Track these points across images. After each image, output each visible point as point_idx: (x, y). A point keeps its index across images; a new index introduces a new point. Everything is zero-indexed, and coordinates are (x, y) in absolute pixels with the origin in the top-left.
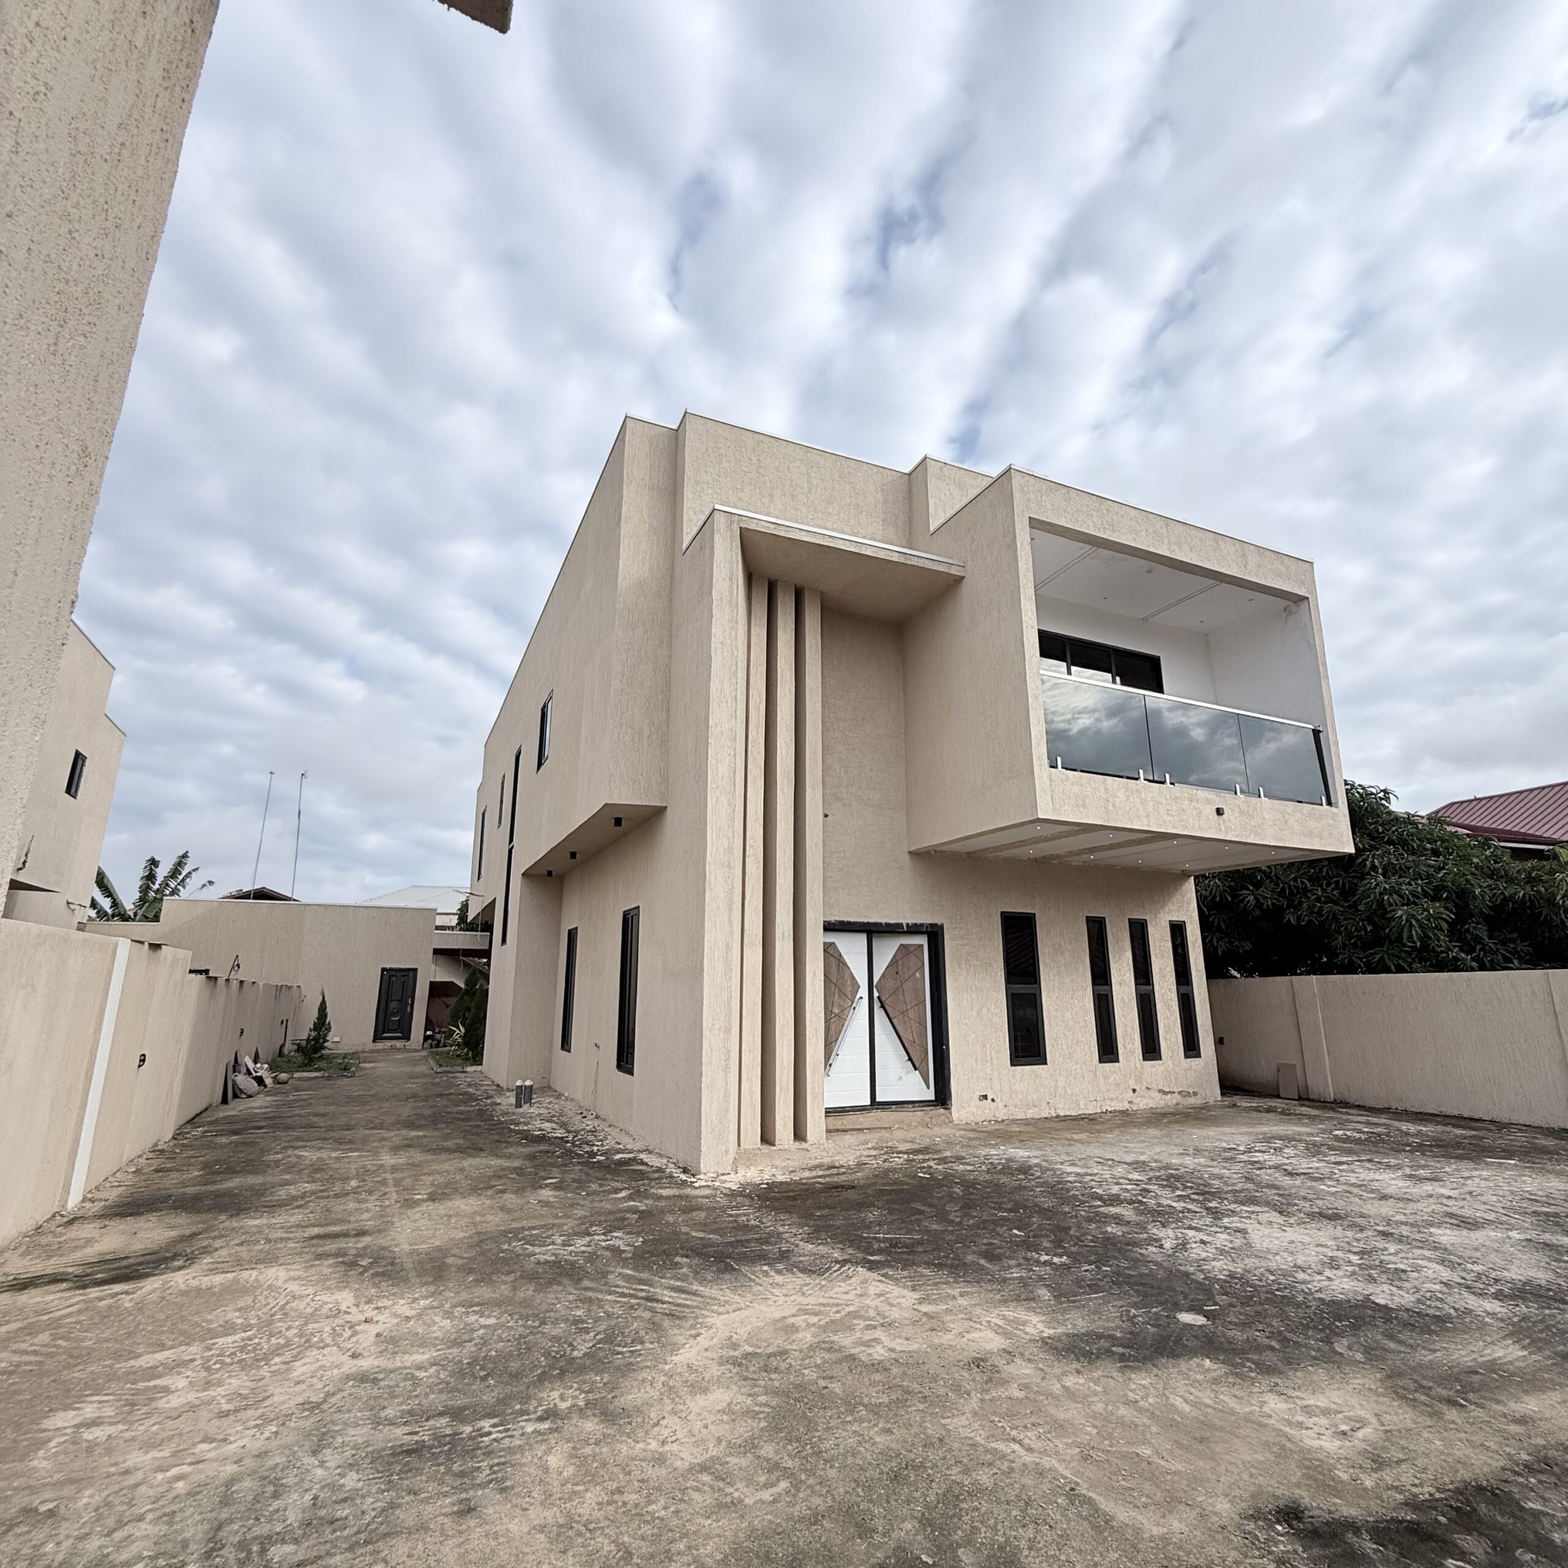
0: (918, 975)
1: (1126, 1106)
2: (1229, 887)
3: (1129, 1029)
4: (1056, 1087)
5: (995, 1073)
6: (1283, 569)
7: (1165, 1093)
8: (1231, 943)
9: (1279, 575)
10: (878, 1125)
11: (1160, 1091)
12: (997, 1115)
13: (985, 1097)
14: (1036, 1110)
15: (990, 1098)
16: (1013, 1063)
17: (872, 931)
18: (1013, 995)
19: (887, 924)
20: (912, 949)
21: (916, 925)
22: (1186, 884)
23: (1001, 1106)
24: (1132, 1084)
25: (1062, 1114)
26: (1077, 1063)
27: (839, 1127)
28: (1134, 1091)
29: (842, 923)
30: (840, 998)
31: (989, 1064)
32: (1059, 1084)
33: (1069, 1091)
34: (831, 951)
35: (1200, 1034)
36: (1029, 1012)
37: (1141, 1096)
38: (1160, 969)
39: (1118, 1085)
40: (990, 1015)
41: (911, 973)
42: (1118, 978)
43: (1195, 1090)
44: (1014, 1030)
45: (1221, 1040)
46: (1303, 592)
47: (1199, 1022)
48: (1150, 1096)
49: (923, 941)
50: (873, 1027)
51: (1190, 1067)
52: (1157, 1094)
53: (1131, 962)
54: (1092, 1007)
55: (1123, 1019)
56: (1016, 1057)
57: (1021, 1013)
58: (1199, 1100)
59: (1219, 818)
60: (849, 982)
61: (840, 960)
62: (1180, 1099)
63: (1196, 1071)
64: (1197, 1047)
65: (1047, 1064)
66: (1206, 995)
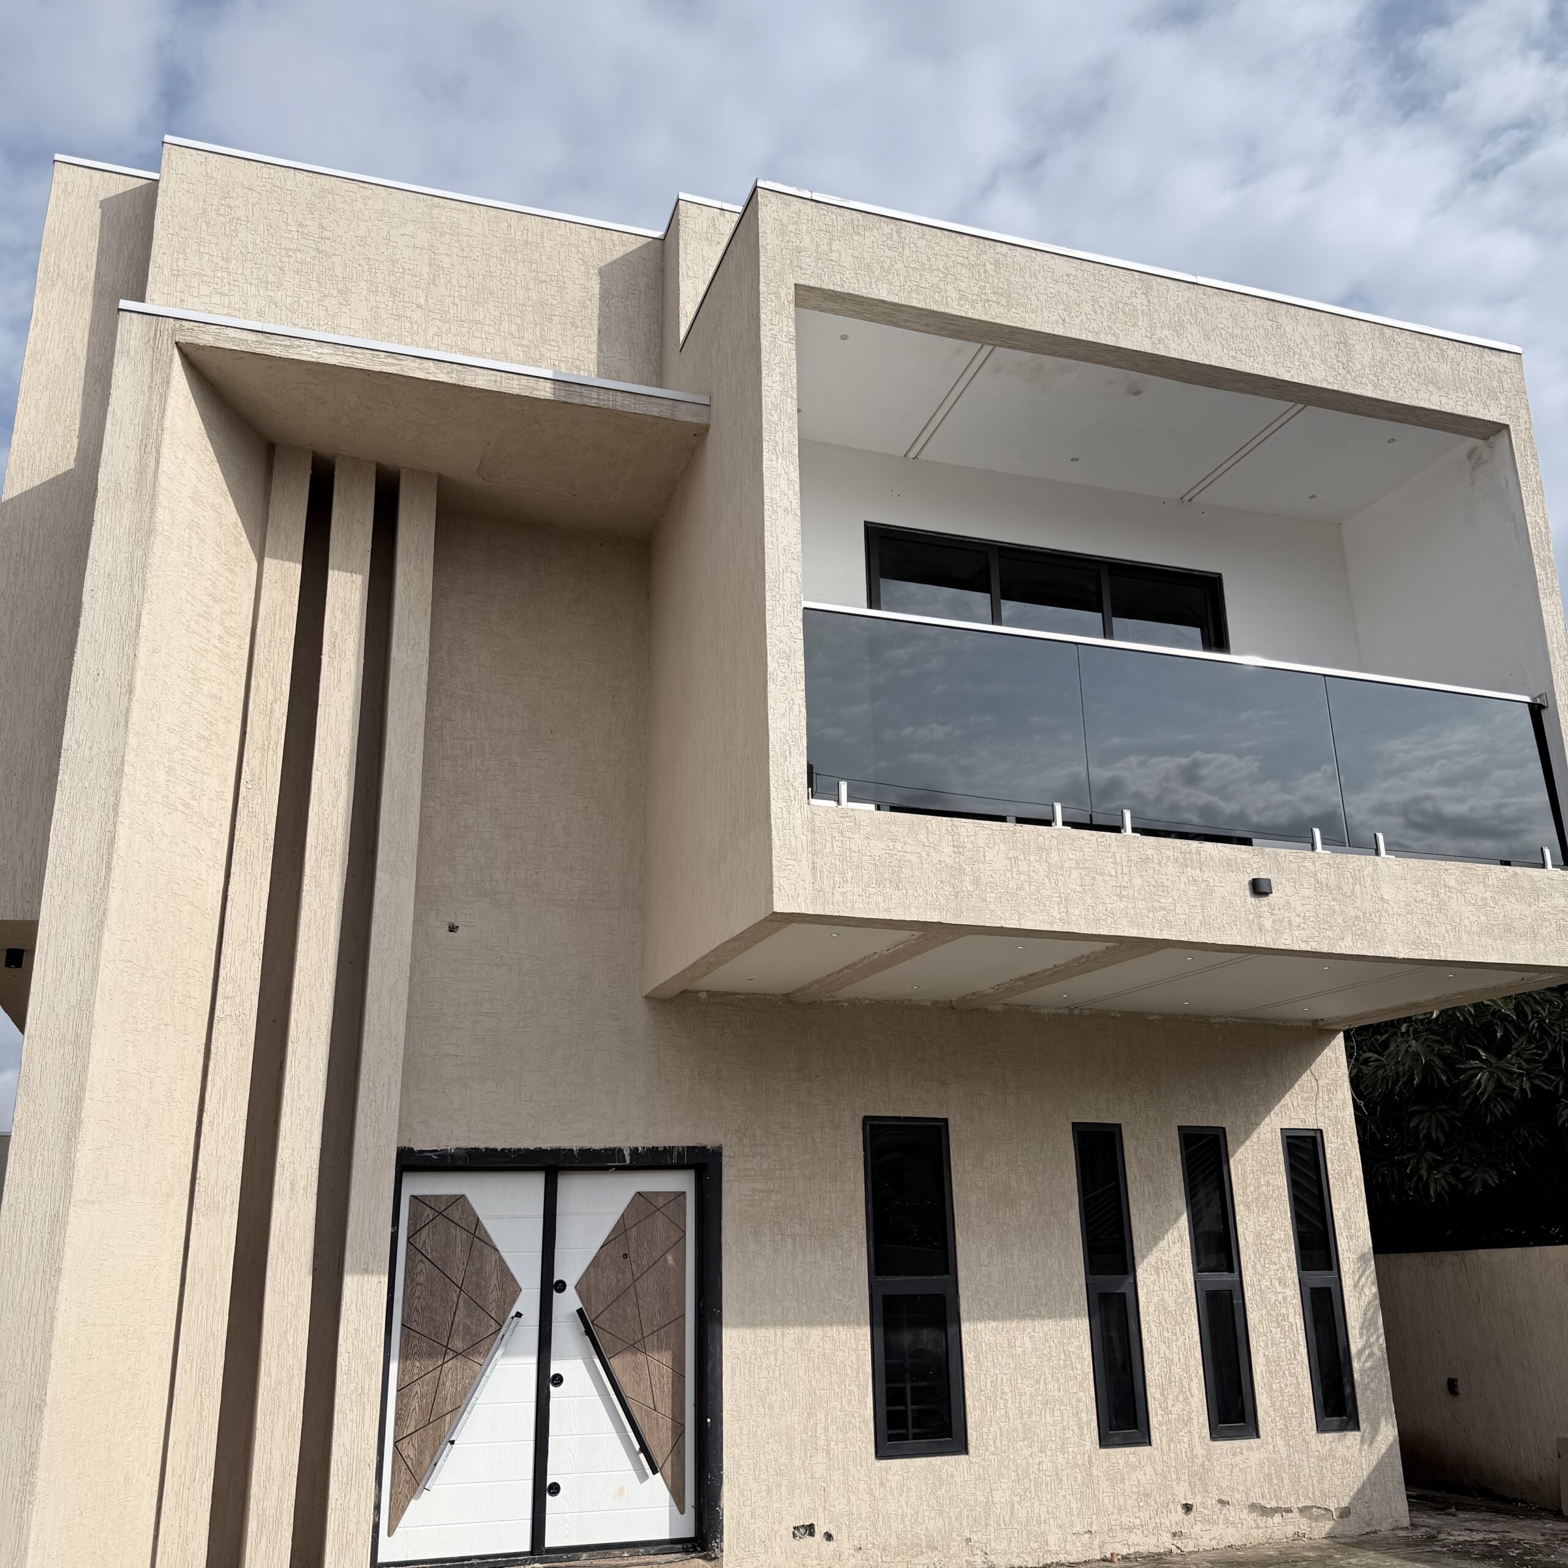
0: (670, 1258)
1: (1164, 1543)
2: (1442, 1056)
3: (1176, 1370)
4: (989, 1504)
5: (837, 1476)
7: (1265, 1511)
8: (1455, 1172)
9: (1434, 382)
11: (1253, 1507)
13: (810, 1530)
15: (819, 1531)
16: (881, 1453)
17: (553, 1165)
18: (887, 1300)
19: (582, 1151)
20: (661, 1202)
21: (654, 1150)
22: (1327, 1052)
23: (846, 1549)
24: (1183, 1493)
25: (1002, 1564)
26: (1042, 1450)
28: (1188, 1508)
29: (474, 1153)
30: (469, 1315)
31: (821, 1457)
32: (998, 1496)
33: (1021, 1513)
34: (456, 1214)
35: (1356, 1376)
36: (927, 1337)
37: (1206, 1521)
38: (1258, 1235)
39: (1147, 1496)
40: (829, 1345)
41: (656, 1255)
42: (1152, 1259)
43: (1344, 1504)
44: (889, 1379)
45: (1452, 1386)
46: (1493, 414)
47: (1354, 1348)
48: (1226, 1520)
49: (681, 1182)
50: (546, 1380)
51: (1331, 1453)
52: (1245, 1514)
53: (1184, 1221)
54: (1085, 1322)
55: (1163, 1348)
56: (891, 1438)
57: (906, 1339)
58: (1352, 1527)
59: (1264, 901)
60: (494, 1282)
61: (476, 1234)
62: (1303, 1525)
63: (1346, 1461)
64: (1349, 1408)
65: (967, 1453)
66: (1374, 1289)
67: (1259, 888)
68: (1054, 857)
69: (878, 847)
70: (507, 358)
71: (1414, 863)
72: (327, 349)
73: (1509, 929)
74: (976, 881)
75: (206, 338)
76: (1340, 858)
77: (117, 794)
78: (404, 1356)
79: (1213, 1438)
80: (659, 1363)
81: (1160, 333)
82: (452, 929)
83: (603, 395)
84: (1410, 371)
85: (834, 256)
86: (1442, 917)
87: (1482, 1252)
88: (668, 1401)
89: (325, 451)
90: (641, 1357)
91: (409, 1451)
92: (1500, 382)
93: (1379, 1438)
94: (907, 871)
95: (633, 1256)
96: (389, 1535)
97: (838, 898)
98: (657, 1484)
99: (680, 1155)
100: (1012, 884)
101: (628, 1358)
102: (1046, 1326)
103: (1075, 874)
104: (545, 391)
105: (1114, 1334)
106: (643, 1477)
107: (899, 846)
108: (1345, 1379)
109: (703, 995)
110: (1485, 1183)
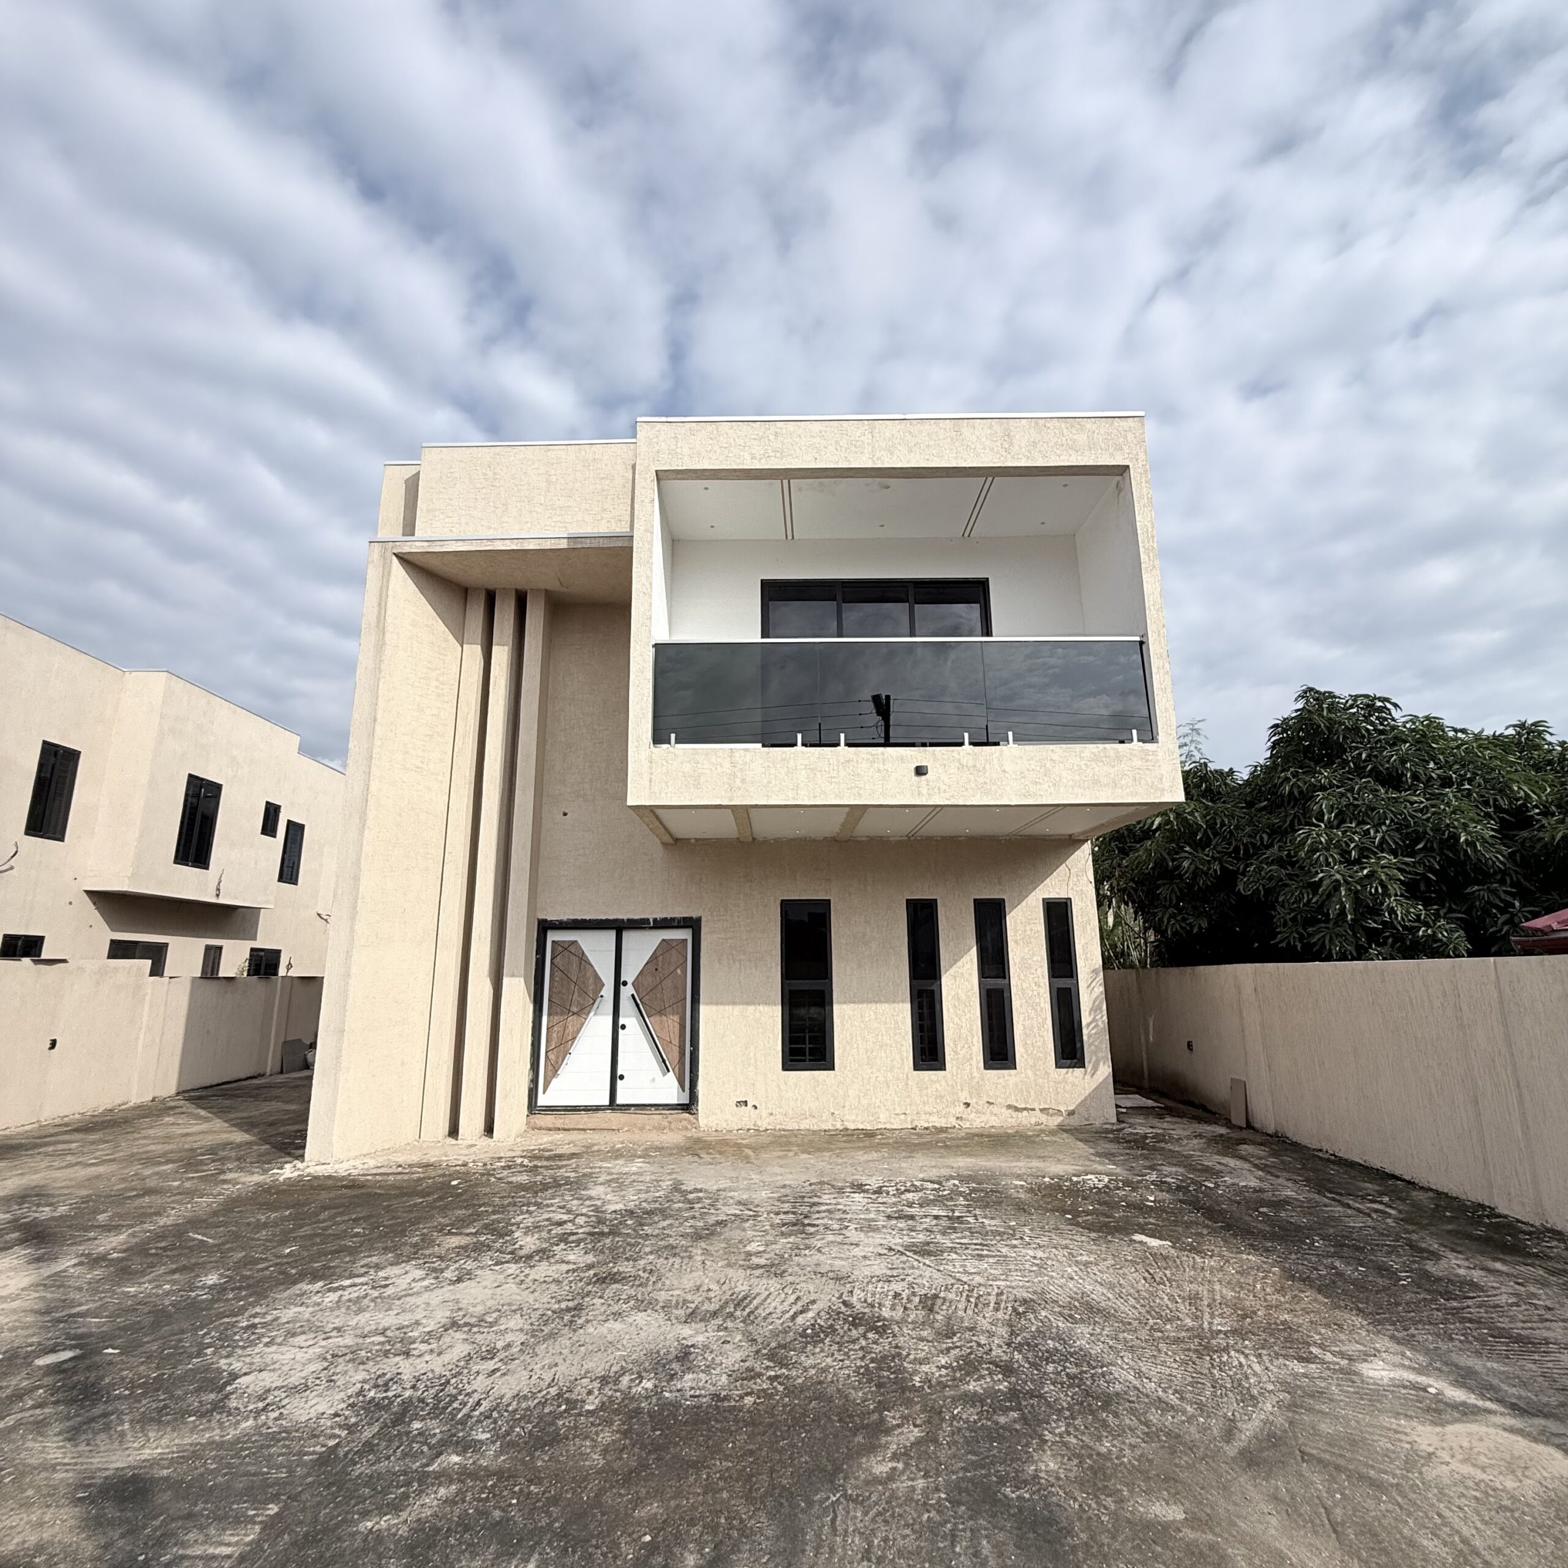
0: (679, 971)
1: (953, 1122)
2: (1168, 852)
3: (964, 1032)
4: (846, 1096)
5: (761, 1077)
6: (1082, 438)
7: (1016, 1109)
8: (1184, 920)
9: (1074, 448)
10: (604, 1126)
11: (1009, 1107)
12: (759, 1123)
14: (814, 1121)
15: (750, 1104)
16: (786, 1067)
17: (619, 927)
18: (791, 992)
19: (629, 920)
20: (674, 944)
21: (667, 918)
22: (1078, 853)
23: (764, 1115)
24: (964, 1096)
25: (852, 1126)
26: (879, 1070)
28: (967, 1105)
29: (575, 921)
30: (579, 996)
31: (752, 1068)
32: (851, 1092)
33: (864, 1102)
34: (572, 948)
35: (1085, 1038)
36: (814, 1011)
37: (977, 1112)
38: (1023, 958)
39: (942, 1097)
40: (758, 1015)
41: (672, 969)
42: (952, 971)
43: (1071, 1108)
44: (791, 1031)
45: (1190, 1045)
46: (1118, 461)
47: (1084, 1023)
48: (992, 1113)
49: (685, 934)
50: (616, 1027)
51: (1065, 1080)
52: (1004, 1110)
53: (974, 951)
54: (908, 1006)
55: (956, 1020)
56: (791, 1061)
57: (802, 1012)
58: (1075, 1121)
59: (923, 778)
60: (591, 981)
61: (582, 959)
62: (1043, 1118)
63: (1073, 1084)
64: (1078, 1055)
65: (833, 1069)
66: (1102, 989)
67: (920, 771)
71: (1030, 748)
75: (406, 549)
78: (549, 1015)
79: (985, 1068)
80: (672, 1022)
81: (878, 455)
82: (565, 814)
83: (593, 541)
84: (1056, 443)
85: (679, 450)
88: (677, 1039)
89: (491, 587)
90: (664, 1018)
91: (552, 1056)
92: (1126, 437)
93: (1098, 1073)
94: (703, 779)
95: (660, 970)
96: (544, 1093)
97: (663, 795)
98: (671, 1077)
99: (679, 921)
100: (765, 781)
101: (657, 1018)
102: (884, 1007)
103: (803, 772)
105: (926, 1011)
106: (664, 1075)
108: (1077, 1039)
109: (693, 841)
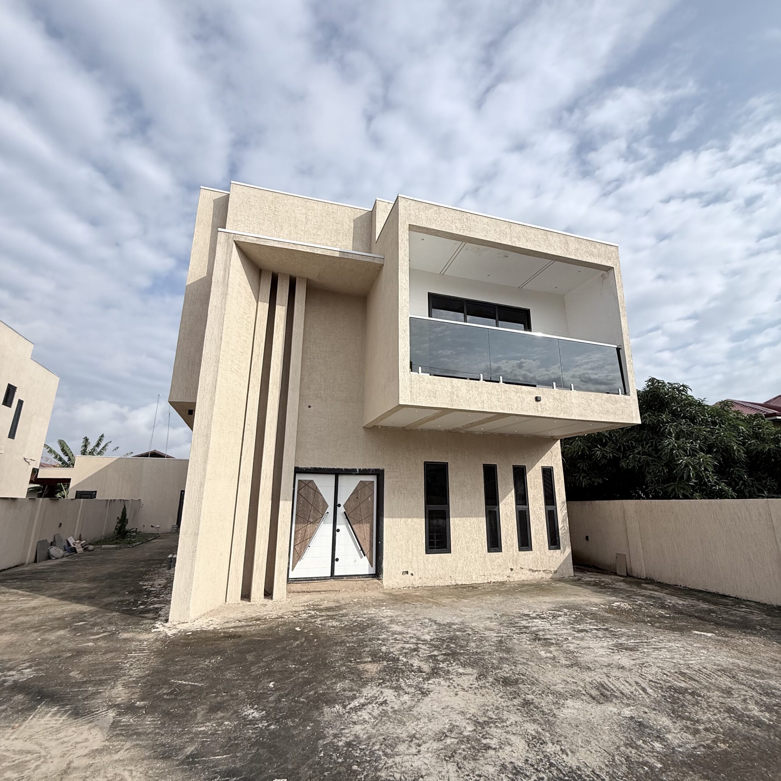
0: (370, 499)
1: (505, 579)
2: (588, 447)
3: (510, 532)
4: (457, 567)
5: (415, 558)
6: (595, 251)
7: (533, 571)
8: (590, 479)
9: (592, 254)
10: (331, 588)
11: (530, 570)
12: (414, 583)
13: (407, 572)
14: (442, 580)
15: (410, 573)
16: (427, 552)
17: (337, 473)
18: (430, 511)
19: (345, 469)
20: (367, 484)
21: (365, 469)
22: (555, 445)
23: (417, 578)
24: (510, 565)
25: (460, 583)
26: (472, 553)
27: (304, 590)
28: (512, 569)
29: (315, 469)
30: (314, 512)
31: (410, 553)
32: (459, 565)
33: (465, 569)
34: (310, 485)
35: (560, 535)
36: (441, 521)
37: (517, 573)
38: (534, 495)
39: (501, 566)
40: (413, 523)
41: (366, 498)
42: (504, 501)
43: (555, 569)
44: (429, 532)
45: (587, 538)
46: (609, 264)
47: (560, 528)
48: (522, 573)
49: (372, 479)
50: (335, 530)
51: (552, 556)
52: (528, 571)
53: (513, 491)
54: (485, 519)
55: (506, 526)
56: (430, 548)
57: (435, 522)
58: (557, 576)
59: (539, 402)
60: (321, 504)
61: (316, 491)
62: (544, 575)
63: (556, 558)
64: (558, 543)
65: (450, 553)
66: (566, 511)
67: (537, 399)
68: (480, 390)
69: (429, 386)
70: (327, 245)
71: (582, 392)
72: (276, 243)
73: (608, 412)
74: (457, 396)
75: (242, 239)
76: (560, 391)
77: (218, 368)
78: (296, 523)
79: (519, 551)
80: (366, 527)
81: (513, 240)
82: (309, 407)
83: (354, 255)
84: (586, 251)
85: (420, 216)
86: (589, 408)
87: (597, 501)
88: (369, 537)
89: (275, 272)
90: (361, 525)
91: (297, 548)
92: (612, 254)
93: (566, 552)
94: (438, 393)
95: (359, 498)
96: (292, 570)
97: (418, 400)
98: (365, 559)
99: (373, 471)
100: (468, 397)
101: (358, 525)
102: (474, 519)
103: (486, 394)
104: (337, 255)
105: (492, 522)
106: (361, 557)
107: (435, 386)
108: (557, 535)
109: (380, 427)
110: (598, 482)
